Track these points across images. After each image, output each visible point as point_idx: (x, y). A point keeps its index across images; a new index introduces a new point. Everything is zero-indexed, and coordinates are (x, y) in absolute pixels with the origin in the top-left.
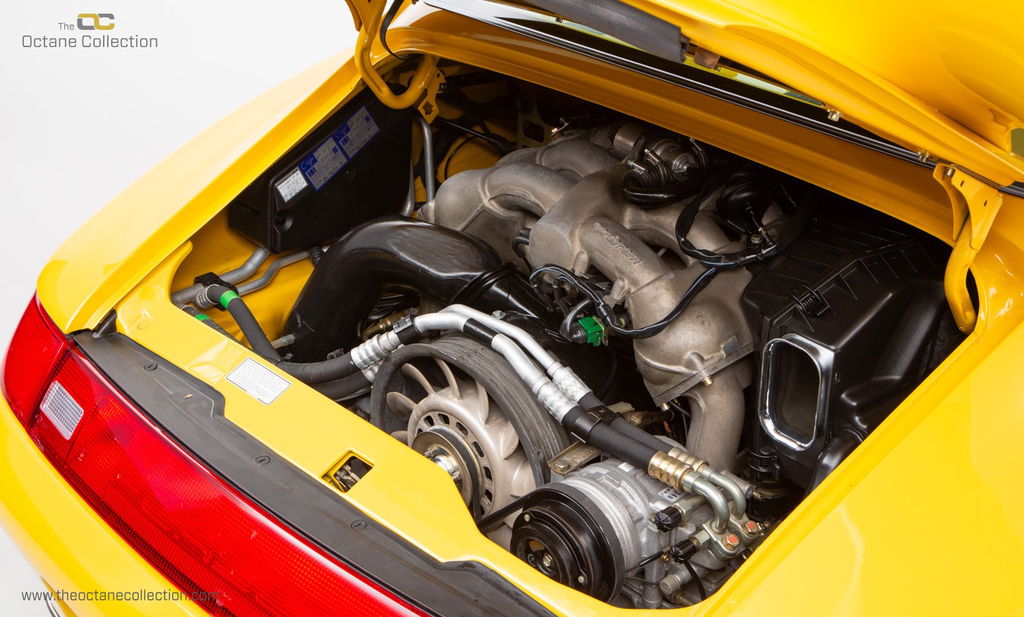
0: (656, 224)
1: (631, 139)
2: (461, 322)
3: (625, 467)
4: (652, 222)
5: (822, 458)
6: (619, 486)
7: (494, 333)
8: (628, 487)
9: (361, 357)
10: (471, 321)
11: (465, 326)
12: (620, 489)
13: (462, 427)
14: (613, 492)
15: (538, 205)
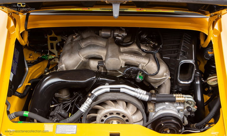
0: (131, 49)
1: (109, 32)
2: (108, 90)
3: (167, 103)
4: (129, 49)
5: (196, 83)
6: (170, 108)
7: (120, 88)
8: (172, 107)
9: (84, 110)
10: (110, 88)
11: (110, 90)
12: (171, 108)
13: (118, 114)
14: (170, 109)
15: (99, 55)
